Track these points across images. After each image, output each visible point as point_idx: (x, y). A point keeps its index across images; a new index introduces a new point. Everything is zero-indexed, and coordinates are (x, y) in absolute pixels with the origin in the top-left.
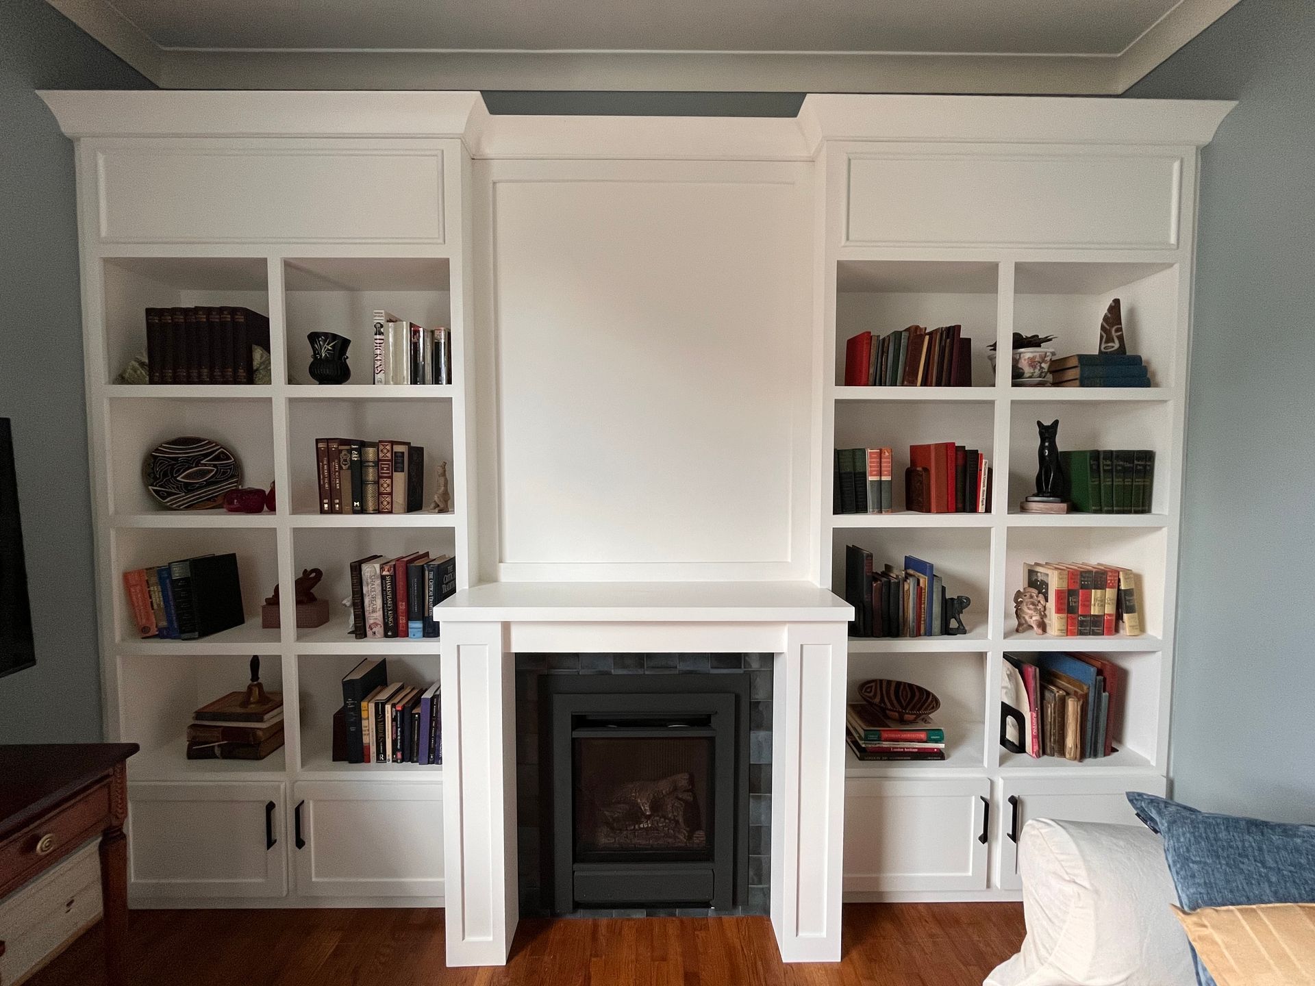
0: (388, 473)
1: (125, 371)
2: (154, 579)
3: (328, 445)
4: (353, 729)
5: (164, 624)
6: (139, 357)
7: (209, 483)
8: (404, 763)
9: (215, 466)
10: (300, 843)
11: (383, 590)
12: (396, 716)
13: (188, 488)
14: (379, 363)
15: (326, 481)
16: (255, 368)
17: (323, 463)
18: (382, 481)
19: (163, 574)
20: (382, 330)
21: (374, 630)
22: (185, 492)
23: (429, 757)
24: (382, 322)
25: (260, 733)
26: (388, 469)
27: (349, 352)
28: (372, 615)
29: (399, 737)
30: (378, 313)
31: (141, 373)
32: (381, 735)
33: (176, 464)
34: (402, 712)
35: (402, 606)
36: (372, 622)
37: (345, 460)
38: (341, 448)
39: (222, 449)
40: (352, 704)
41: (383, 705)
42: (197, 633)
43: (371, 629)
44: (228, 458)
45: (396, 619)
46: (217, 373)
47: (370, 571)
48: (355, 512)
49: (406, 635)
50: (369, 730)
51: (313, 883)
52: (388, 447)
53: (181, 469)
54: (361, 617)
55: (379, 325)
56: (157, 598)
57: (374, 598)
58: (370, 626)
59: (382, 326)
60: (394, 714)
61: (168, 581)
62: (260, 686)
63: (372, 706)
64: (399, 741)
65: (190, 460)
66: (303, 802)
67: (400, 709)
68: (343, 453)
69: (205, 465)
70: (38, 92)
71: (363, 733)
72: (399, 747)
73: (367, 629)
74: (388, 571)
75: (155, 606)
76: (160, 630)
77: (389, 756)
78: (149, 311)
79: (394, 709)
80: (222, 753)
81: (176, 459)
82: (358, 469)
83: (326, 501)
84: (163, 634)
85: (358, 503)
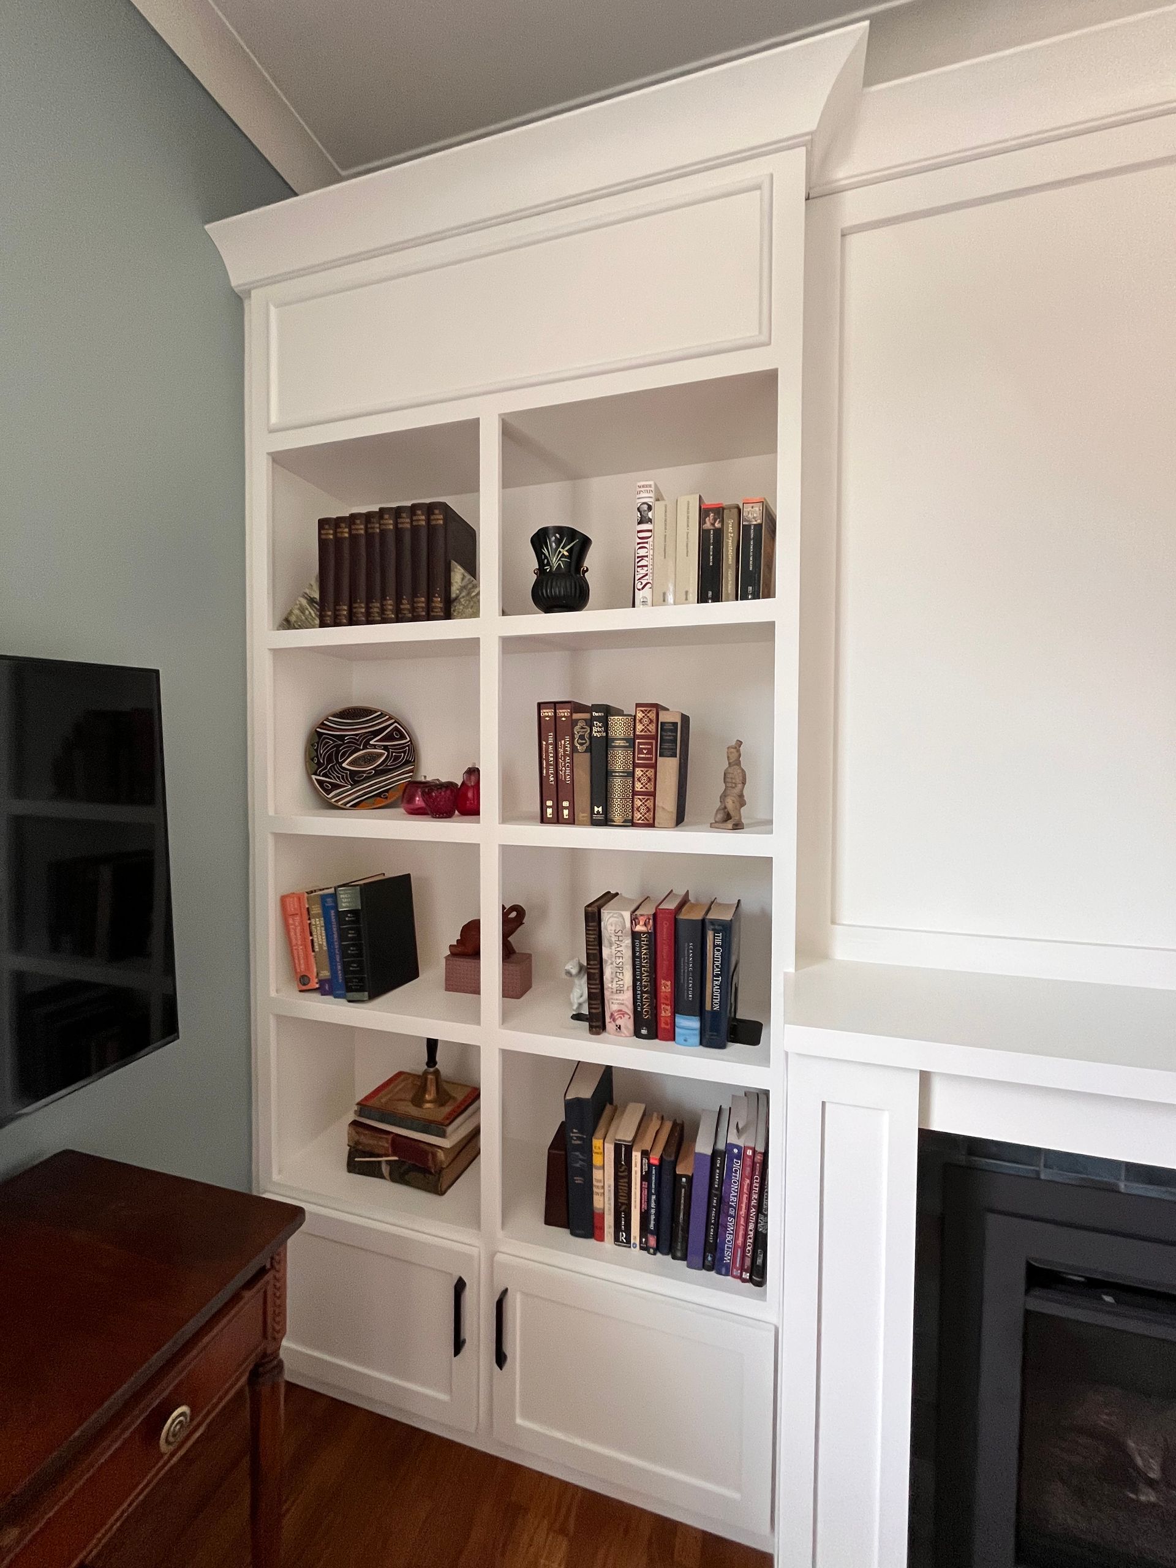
0: (651, 759)
1: (291, 613)
2: (316, 910)
3: (555, 713)
4: (579, 1180)
5: (326, 974)
6: (307, 591)
7: (379, 772)
8: (659, 1255)
9: (386, 748)
10: (501, 1359)
11: (634, 957)
12: (649, 1172)
13: (355, 779)
14: (642, 572)
15: (551, 771)
16: (453, 596)
17: (547, 742)
18: (639, 772)
19: (329, 902)
20: (650, 515)
21: (619, 1022)
22: (351, 785)
23: (705, 1258)
24: (650, 501)
25: (441, 1155)
26: (650, 752)
27: (592, 560)
28: (616, 997)
29: (653, 1211)
30: (643, 486)
31: (310, 613)
32: (622, 1200)
33: (341, 745)
34: (660, 1168)
35: (666, 987)
36: (615, 1007)
37: (582, 737)
38: (576, 716)
39: (396, 724)
40: (578, 1138)
41: (629, 1150)
42: (366, 993)
43: (614, 1020)
44: (403, 737)
45: (655, 1009)
46: (406, 605)
47: (614, 921)
48: (595, 823)
49: (671, 1036)
50: (603, 1187)
51: (516, 1425)
52: (652, 715)
53: (347, 751)
54: (597, 996)
55: (645, 507)
56: (320, 938)
57: (620, 968)
58: (612, 1015)
59: (650, 508)
60: (646, 1168)
61: (333, 912)
62: (437, 1073)
63: (610, 1149)
64: (653, 1217)
65: (357, 740)
66: (506, 1290)
67: (656, 1162)
68: (580, 724)
69: (374, 747)
70: (207, 227)
71: (595, 1190)
72: (652, 1226)
73: (608, 1019)
74: (645, 925)
75: (317, 948)
76: (321, 982)
77: (635, 1238)
78: (323, 523)
79: (645, 1161)
80: (390, 1174)
81: (342, 737)
82: (601, 749)
83: (549, 803)
84: (326, 988)
85: (600, 809)
